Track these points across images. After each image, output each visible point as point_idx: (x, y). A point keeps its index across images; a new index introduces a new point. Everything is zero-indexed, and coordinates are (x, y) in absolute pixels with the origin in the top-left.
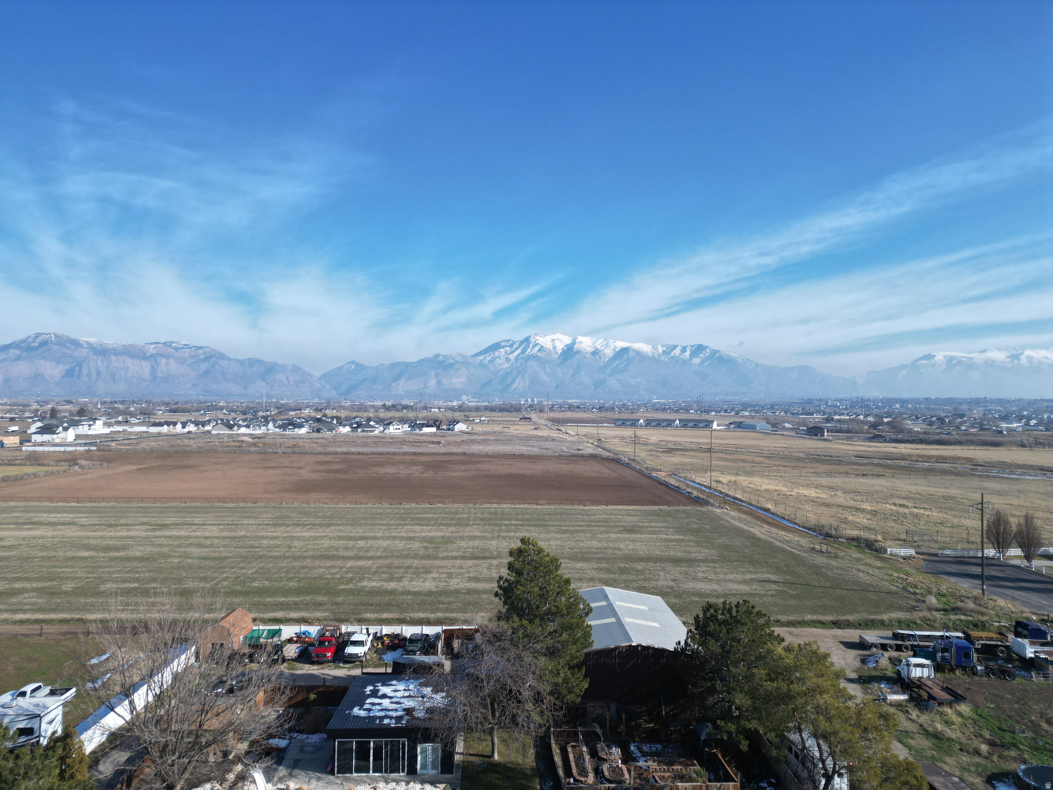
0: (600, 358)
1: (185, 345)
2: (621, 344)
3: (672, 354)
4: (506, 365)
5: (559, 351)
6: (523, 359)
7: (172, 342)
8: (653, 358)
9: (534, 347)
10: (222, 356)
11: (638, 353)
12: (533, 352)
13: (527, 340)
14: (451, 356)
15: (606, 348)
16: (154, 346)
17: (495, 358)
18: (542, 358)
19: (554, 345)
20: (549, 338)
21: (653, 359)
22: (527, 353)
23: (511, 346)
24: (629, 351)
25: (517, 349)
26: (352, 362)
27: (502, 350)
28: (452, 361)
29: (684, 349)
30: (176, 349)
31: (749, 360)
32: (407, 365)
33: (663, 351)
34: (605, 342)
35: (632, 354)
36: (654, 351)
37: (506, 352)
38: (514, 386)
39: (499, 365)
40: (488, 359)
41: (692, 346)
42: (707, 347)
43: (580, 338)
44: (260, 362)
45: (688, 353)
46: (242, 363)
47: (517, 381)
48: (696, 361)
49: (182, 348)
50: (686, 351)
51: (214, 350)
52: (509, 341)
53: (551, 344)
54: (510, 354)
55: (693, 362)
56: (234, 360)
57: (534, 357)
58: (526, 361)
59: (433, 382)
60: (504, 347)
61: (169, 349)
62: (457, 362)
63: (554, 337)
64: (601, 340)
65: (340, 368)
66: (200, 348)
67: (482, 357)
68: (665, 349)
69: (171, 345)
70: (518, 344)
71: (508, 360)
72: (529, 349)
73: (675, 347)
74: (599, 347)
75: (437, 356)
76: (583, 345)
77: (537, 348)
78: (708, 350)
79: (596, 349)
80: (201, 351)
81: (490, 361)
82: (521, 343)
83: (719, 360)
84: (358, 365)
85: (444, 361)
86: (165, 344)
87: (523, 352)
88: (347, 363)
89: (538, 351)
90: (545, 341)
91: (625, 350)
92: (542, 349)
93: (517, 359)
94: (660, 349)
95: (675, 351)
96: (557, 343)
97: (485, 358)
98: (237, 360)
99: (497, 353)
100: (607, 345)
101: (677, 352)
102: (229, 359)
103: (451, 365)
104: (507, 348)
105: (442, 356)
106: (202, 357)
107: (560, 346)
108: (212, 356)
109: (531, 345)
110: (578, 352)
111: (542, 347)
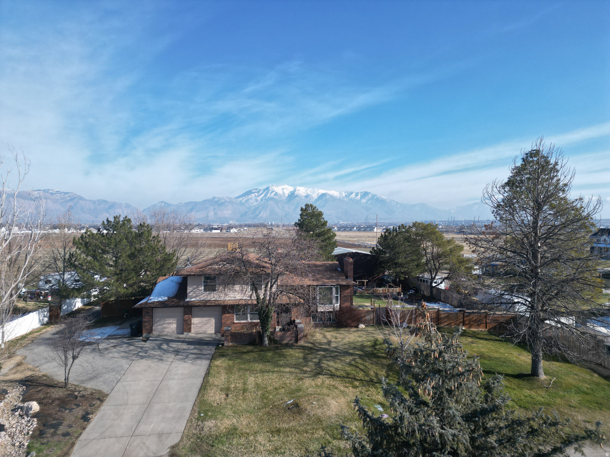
0: (310, 199)
1: (58, 191)
2: (322, 191)
3: (350, 197)
4: (255, 203)
5: (287, 195)
6: (265, 200)
7: (49, 190)
8: (340, 199)
9: (271, 192)
10: (81, 198)
11: (331, 197)
12: (271, 196)
13: (268, 189)
14: (223, 198)
15: (313, 193)
16: (37, 192)
17: (249, 199)
18: (276, 199)
19: (283, 191)
20: (280, 188)
21: (340, 200)
22: (268, 196)
23: (258, 192)
24: (326, 195)
25: (262, 194)
26: (162, 202)
27: (253, 195)
28: (223, 201)
29: (357, 194)
30: (52, 194)
31: (392, 200)
32: (196, 203)
33: (346, 195)
34: (313, 190)
35: (328, 197)
36: (341, 195)
37: (255, 196)
38: (260, 215)
39: (251, 203)
40: (245, 200)
41: (361, 193)
42: (370, 193)
43: (298, 188)
44: (105, 201)
45: (359, 197)
46: (94, 202)
47: (262, 213)
48: (364, 201)
49: (55, 193)
50: (358, 195)
51: (76, 194)
52: (257, 189)
53: (282, 191)
54: (257, 197)
55: (362, 201)
56: (88, 200)
57: (272, 199)
58: (267, 201)
59: (212, 214)
60: (254, 193)
61: (47, 194)
62: (226, 201)
63: (283, 187)
64: (310, 189)
65: (155, 205)
66: (67, 193)
67: (241, 199)
68: (346, 194)
69: (48, 192)
70: (262, 191)
71: (256, 200)
72: (269, 194)
73: (352, 193)
74: (309, 193)
75: (214, 198)
76: (300, 192)
77: (273, 194)
78: (370, 195)
80: (68, 195)
81: (246, 201)
82: (264, 190)
83: (376, 200)
84: (166, 203)
85: (218, 201)
86: (44, 191)
87: (266, 195)
88: (159, 202)
89: (274, 195)
90: (278, 189)
91: (324, 195)
92: (276, 194)
93: (262, 200)
94: (344, 194)
95: (352, 195)
96: (285, 191)
97: (243, 199)
98: (91, 201)
99: (250, 197)
101: (353, 196)
102: (86, 200)
103: (223, 203)
104: (256, 194)
105: (217, 198)
106: (69, 198)
107: (287, 193)
108: (75, 198)
110: (297, 196)
111: (276, 193)
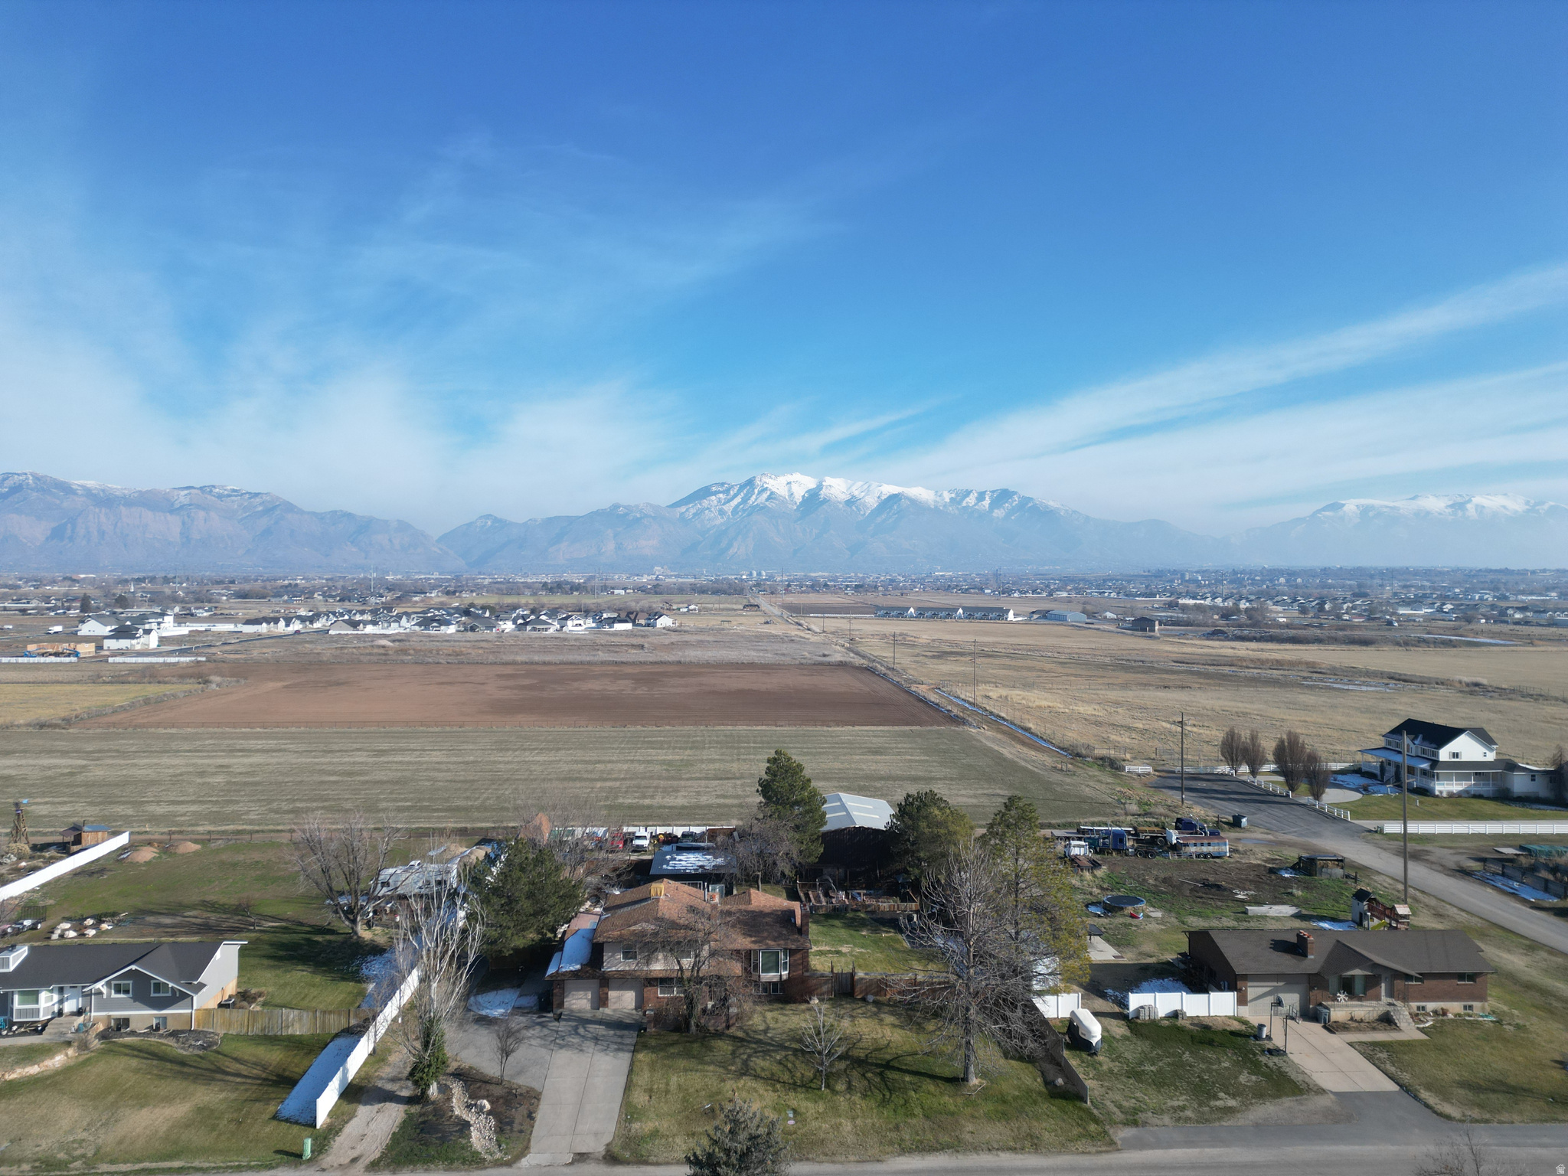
0: (859, 510)
1: (234, 490)
2: (889, 489)
3: (964, 504)
4: (719, 521)
5: (798, 499)
6: (744, 511)
7: (214, 487)
8: (936, 508)
9: (760, 493)
10: (290, 508)
11: (914, 502)
12: (759, 501)
13: (750, 483)
14: (637, 506)
15: (867, 494)
16: (186, 492)
17: (702, 511)
18: (773, 509)
19: (790, 490)
20: (783, 480)
21: (936, 512)
22: (750, 502)
23: (727, 492)
24: (900, 499)
25: (735, 496)
26: (488, 516)
27: (713, 498)
28: (638, 516)
29: (981, 496)
30: (220, 497)
31: (1074, 512)
32: (571, 520)
33: (951, 499)
34: (866, 487)
35: (904, 503)
36: (938, 499)
37: (719, 501)
38: (731, 551)
39: (709, 520)
40: (692, 511)
41: (993, 492)
42: (1015, 493)
43: (829, 481)
44: (349, 516)
45: (987, 503)
46: (320, 517)
47: (736, 545)
48: (998, 513)
49: (229, 496)
50: (984, 499)
51: (278, 498)
52: (723, 484)
53: (786, 488)
54: (724, 504)
55: (994, 515)
56: (309, 513)
57: (760, 509)
58: (749, 515)
59: (610, 546)
60: (715, 493)
61: (209, 497)
62: (647, 516)
63: (789, 478)
64: (860, 483)
65: (469, 525)
66: (257, 495)
67: (683, 509)
68: (953, 495)
69: (211, 491)
70: (737, 488)
71: (722, 512)
72: (754, 496)
73: (968, 493)
74: (856, 493)
75: (616, 506)
76: (833, 491)
77: (765, 495)
78: (1016, 497)
79: (853, 496)
80: (258, 500)
81: (695, 515)
82: (742, 487)
83: (1033, 511)
84: (496, 520)
85: (627, 514)
86: (201, 488)
87: (745, 500)
88: (481, 517)
89: (767, 500)
90: (777, 484)
91: (894, 498)
92: (772, 496)
93: (735, 510)
94: (947, 497)
95: (968, 499)
96: (795, 488)
97: (687, 510)
98: (314, 513)
99: (705, 503)
100: (868, 491)
101: (971, 500)
102: (301, 512)
103: (637, 520)
104: (721, 495)
105: (624, 507)
106: (260, 508)
107: (799, 493)
108: (274, 508)
109: (756, 491)
110: (826, 501)
111: (772, 493)
